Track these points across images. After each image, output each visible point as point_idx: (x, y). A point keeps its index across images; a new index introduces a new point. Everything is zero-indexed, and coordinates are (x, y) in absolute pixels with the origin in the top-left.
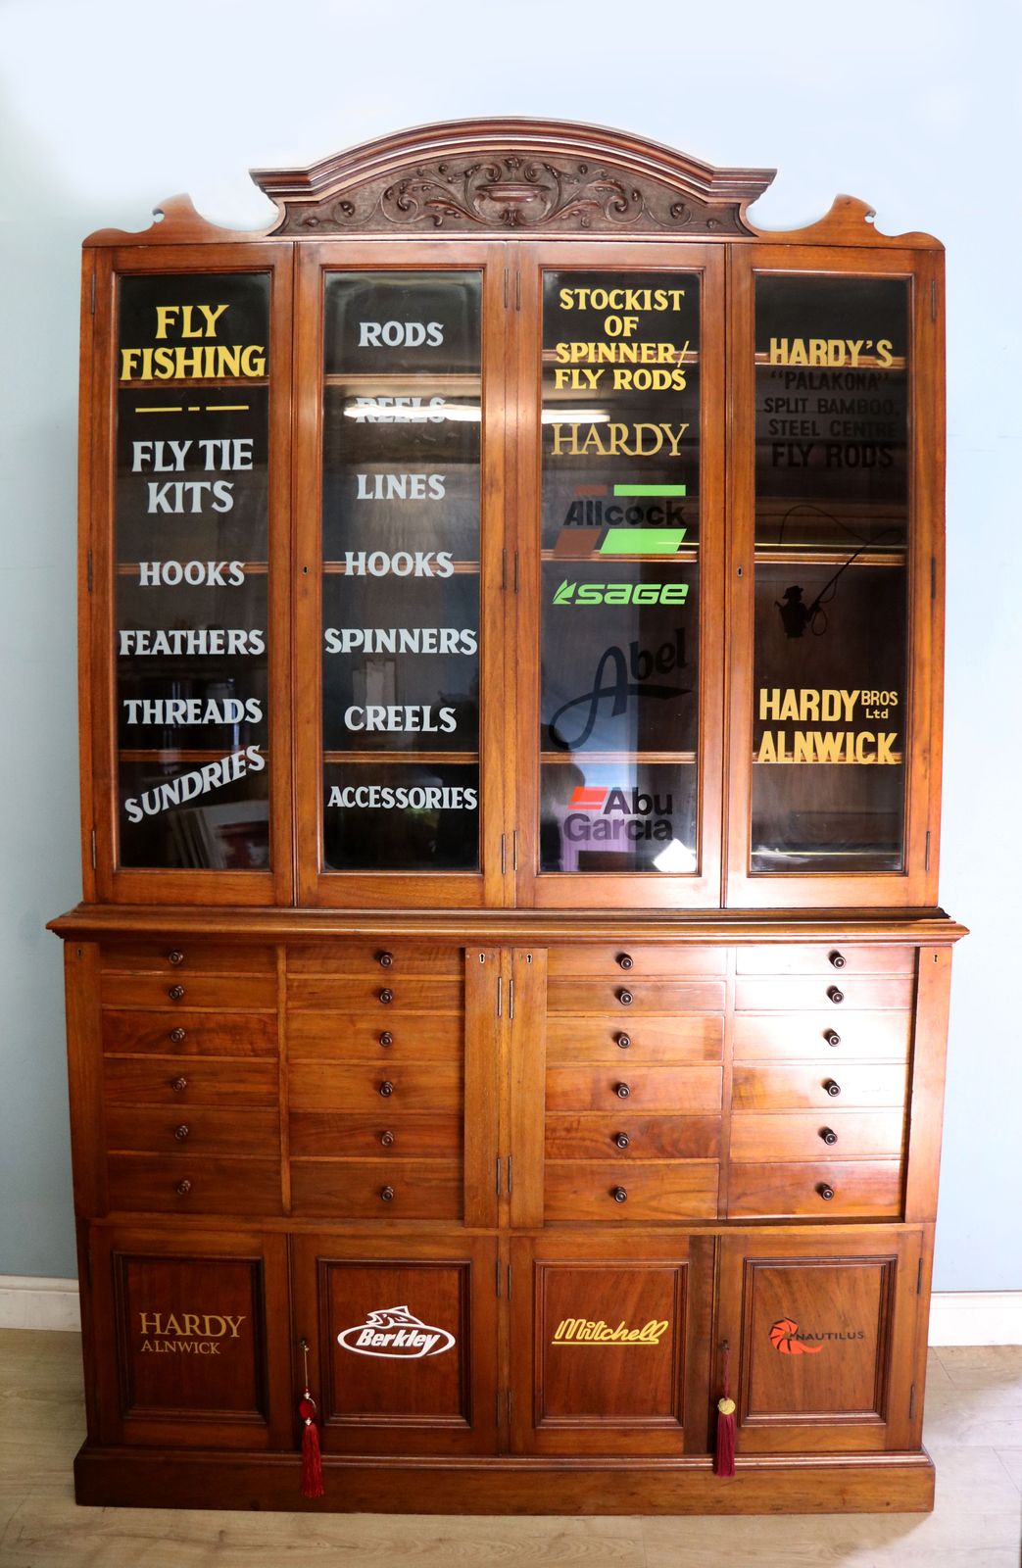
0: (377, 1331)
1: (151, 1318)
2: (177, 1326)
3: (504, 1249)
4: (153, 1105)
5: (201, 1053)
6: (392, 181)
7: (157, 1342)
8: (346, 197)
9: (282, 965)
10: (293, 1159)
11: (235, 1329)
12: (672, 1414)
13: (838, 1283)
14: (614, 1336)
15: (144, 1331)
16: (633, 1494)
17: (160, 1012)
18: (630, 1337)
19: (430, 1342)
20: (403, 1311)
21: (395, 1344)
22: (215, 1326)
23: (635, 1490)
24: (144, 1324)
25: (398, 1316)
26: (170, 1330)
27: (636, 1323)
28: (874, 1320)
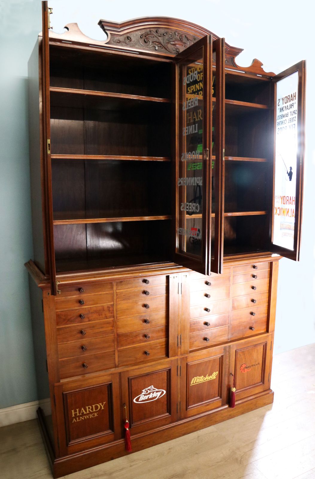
0: (145, 395)
1: (75, 411)
2: (84, 411)
3: (179, 362)
4: (73, 341)
5: (89, 321)
6: (143, 32)
7: (77, 418)
8: (128, 35)
9: (115, 288)
10: (118, 349)
11: (102, 406)
12: (218, 396)
13: (254, 352)
14: (205, 379)
15: (73, 416)
16: (211, 420)
17: (75, 310)
18: (209, 378)
19: (159, 394)
20: (152, 387)
21: (149, 398)
22: (96, 407)
23: (212, 419)
24: (73, 413)
25: (150, 389)
26: (82, 413)
27: (210, 374)
28: (261, 359)
